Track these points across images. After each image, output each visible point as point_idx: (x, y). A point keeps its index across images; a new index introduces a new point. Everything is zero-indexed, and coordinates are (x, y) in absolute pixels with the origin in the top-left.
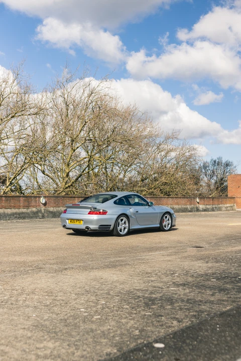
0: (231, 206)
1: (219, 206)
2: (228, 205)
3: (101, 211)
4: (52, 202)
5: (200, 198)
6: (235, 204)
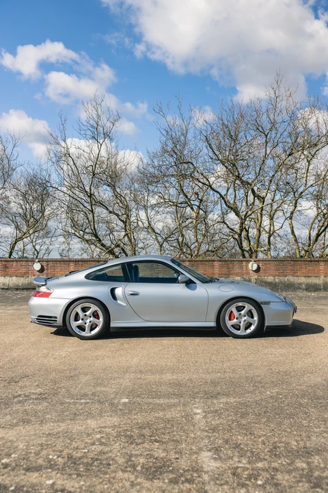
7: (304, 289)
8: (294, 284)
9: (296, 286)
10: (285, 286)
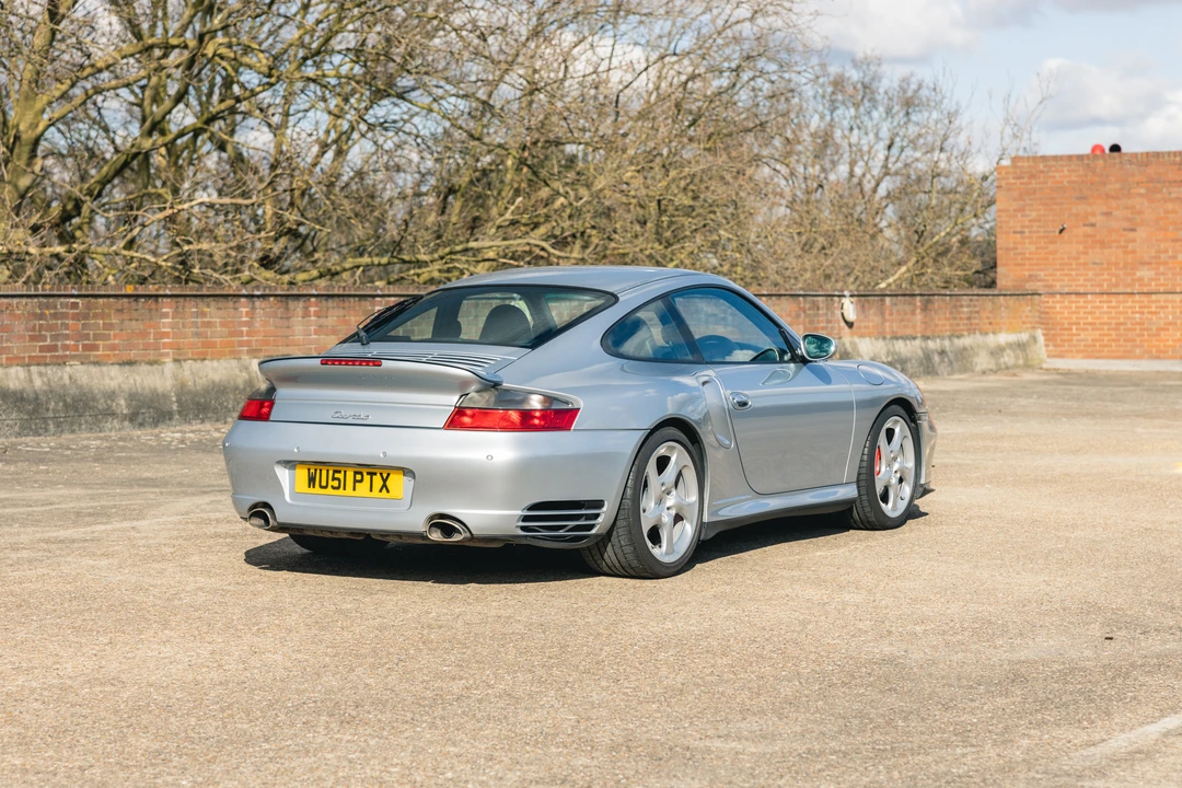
0: (1021, 346)
1: (959, 343)
2: (1004, 338)
3: (535, 403)
4: (19, 327)
5: (861, 296)
6: (1039, 333)
7: (125, 417)
8: (94, 399)
9: (101, 405)
10: (66, 405)
